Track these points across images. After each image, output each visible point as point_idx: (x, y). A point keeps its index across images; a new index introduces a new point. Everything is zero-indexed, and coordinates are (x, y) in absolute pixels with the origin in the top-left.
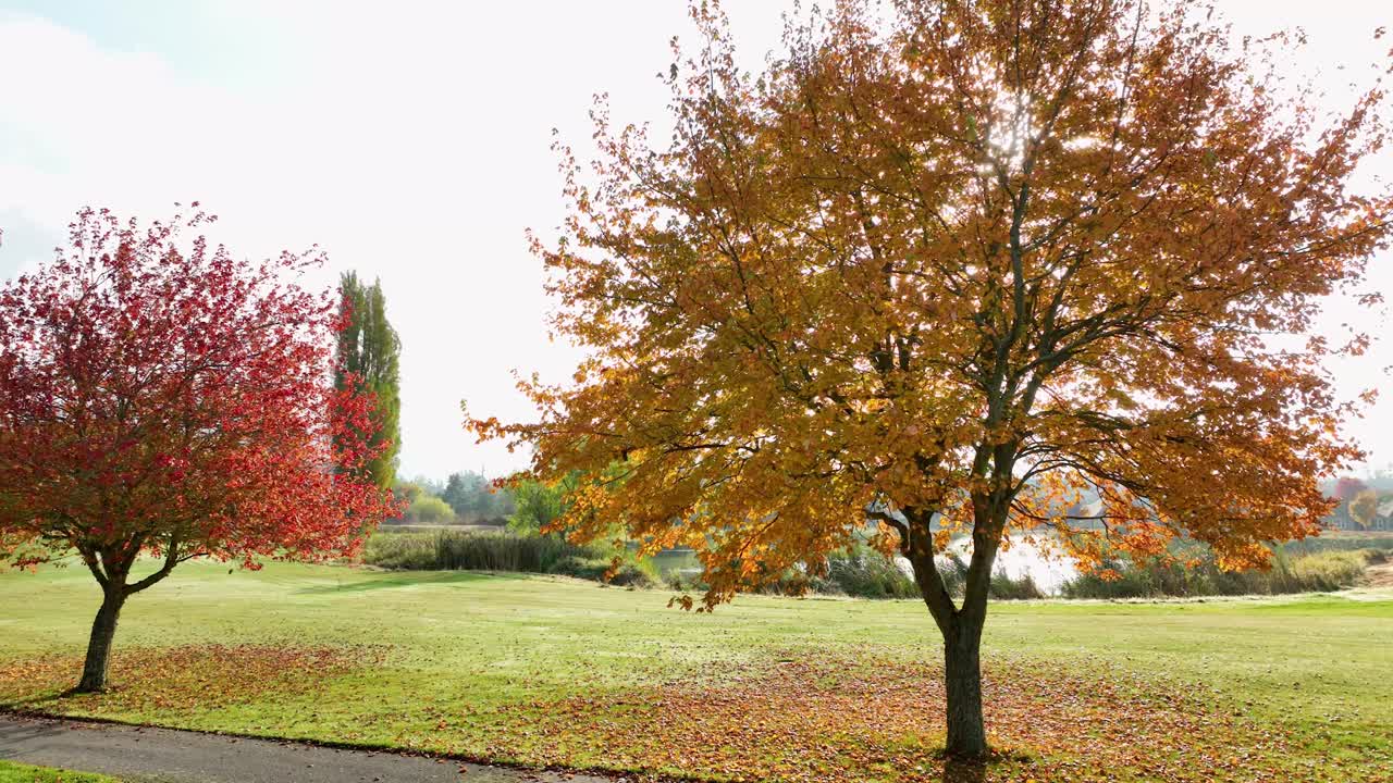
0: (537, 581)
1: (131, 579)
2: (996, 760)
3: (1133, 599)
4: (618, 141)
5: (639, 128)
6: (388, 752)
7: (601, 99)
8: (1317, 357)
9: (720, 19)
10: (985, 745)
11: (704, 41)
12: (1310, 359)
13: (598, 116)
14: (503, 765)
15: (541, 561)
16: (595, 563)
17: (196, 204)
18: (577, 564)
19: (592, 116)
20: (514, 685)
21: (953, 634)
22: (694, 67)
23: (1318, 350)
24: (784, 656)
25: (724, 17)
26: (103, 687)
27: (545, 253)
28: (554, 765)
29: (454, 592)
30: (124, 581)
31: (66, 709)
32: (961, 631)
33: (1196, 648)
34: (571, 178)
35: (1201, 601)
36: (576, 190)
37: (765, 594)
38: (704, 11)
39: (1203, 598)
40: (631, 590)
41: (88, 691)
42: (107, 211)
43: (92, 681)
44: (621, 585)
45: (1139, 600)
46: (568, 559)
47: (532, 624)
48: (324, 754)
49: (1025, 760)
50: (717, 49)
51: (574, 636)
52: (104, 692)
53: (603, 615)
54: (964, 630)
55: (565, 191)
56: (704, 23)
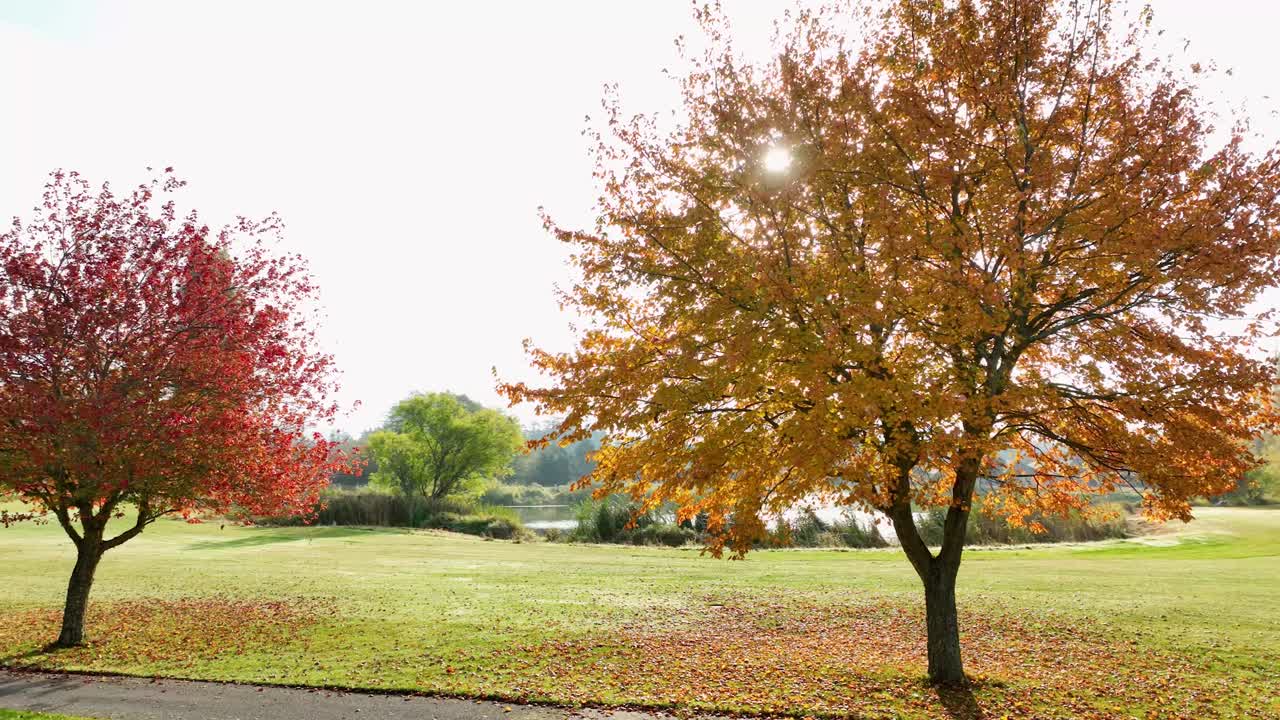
0: (420, 537)
1: (107, 536)
2: (978, 687)
3: (972, 547)
4: (630, 130)
5: (649, 117)
6: (420, 695)
7: (611, 88)
8: (1253, 339)
9: (722, 22)
10: (963, 673)
11: (707, 41)
12: (1246, 341)
13: (609, 104)
14: (541, 704)
15: (411, 516)
16: (468, 518)
17: (169, 170)
18: (450, 520)
19: (604, 105)
20: (485, 632)
21: (933, 577)
22: (698, 65)
23: (1254, 333)
24: (711, 600)
25: (726, 21)
26: (83, 641)
27: (557, 230)
28: (588, 702)
29: (348, 546)
30: (101, 537)
31: (61, 664)
32: (938, 576)
33: (1061, 588)
34: (599, 162)
35: (1028, 548)
36: (605, 173)
37: (646, 545)
38: (708, 14)
39: (1029, 545)
40: (518, 543)
41: (70, 646)
42: (77, 174)
43: (71, 635)
44: (507, 539)
45: (977, 547)
46: (440, 514)
47: (450, 575)
48: (361, 699)
49: (1000, 685)
50: (719, 48)
51: (503, 587)
52: (86, 646)
53: (514, 565)
54: (943, 575)
55: (594, 174)
56: (706, 24)
